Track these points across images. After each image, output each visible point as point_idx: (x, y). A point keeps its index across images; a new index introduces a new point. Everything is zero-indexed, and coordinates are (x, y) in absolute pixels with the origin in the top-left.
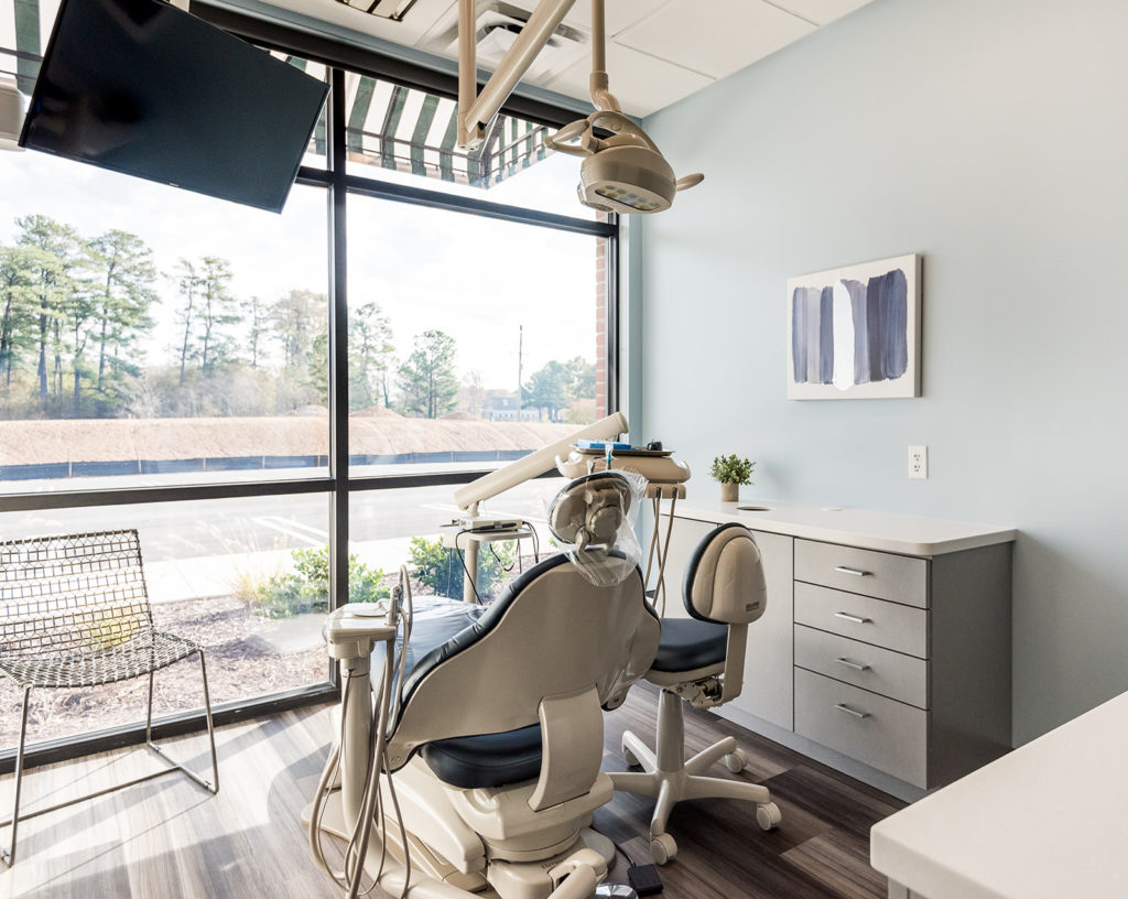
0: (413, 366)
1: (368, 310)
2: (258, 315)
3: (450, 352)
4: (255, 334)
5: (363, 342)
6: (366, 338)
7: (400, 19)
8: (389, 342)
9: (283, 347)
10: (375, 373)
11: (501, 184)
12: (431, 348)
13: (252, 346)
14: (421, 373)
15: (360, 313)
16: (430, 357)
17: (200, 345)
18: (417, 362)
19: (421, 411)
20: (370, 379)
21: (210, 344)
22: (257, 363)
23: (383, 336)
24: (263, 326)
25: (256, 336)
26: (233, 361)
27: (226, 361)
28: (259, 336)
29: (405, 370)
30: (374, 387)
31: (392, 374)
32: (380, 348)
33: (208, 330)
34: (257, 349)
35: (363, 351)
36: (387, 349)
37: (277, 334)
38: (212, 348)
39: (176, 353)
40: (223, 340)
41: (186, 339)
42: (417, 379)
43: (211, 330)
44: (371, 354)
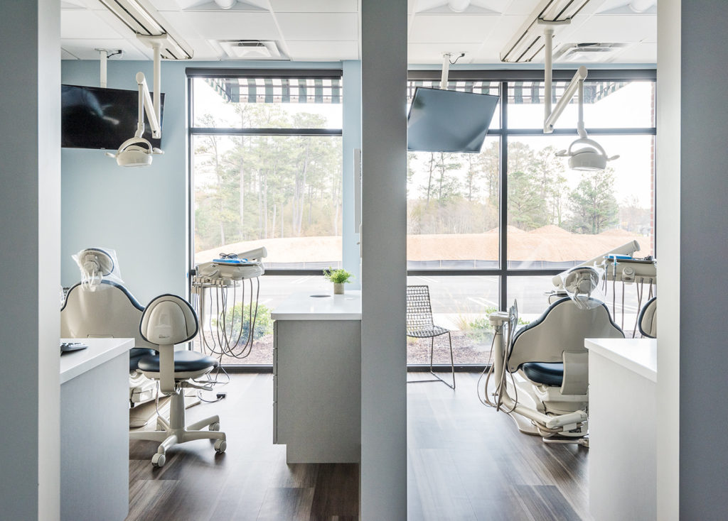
0: (581, 193)
1: (547, 152)
2: (472, 162)
3: (610, 180)
4: (471, 175)
5: (542, 176)
6: (546, 173)
7: (530, 60)
8: (563, 175)
9: (487, 183)
10: (552, 199)
11: (600, 101)
12: (595, 178)
13: (468, 184)
14: (586, 197)
15: (541, 154)
16: (594, 184)
17: (437, 185)
18: (584, 189)
19: (587, 229)
20: (548, 204)
21: (443, 184)
22: (472, 195)
23: (558, 171)
24: (475, 169)
25: (471, 178)
26: (457, 195)
27: (453, 195)
28: (473, 176)
29: (575, 197)
30: (551, 210)
31: (564, 199)
32: (555, 180)
33: (442, 175)
34: (472, 185)
35: (543, 182)
36: (561, 180)
37: (484, 174)
38: (445, 186)
39: (423, 191)
40: (450, 181)
41: (430, 181)
42: (584, 202)
43: (444, 174)
44: (549, 185)
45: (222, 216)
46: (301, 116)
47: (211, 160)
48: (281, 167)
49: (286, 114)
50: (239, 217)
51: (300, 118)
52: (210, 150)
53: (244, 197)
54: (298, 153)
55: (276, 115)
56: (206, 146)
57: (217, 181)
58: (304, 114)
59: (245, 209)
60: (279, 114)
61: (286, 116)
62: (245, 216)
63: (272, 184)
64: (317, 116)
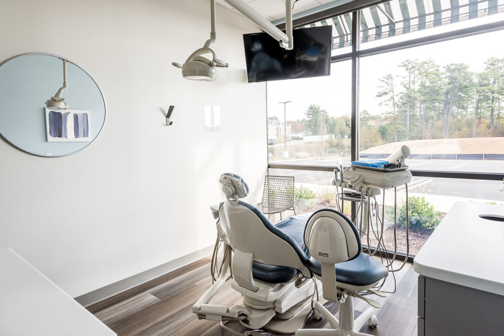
45: (396, 128)
46: (450, 66)
47: (390, 98)
48: (434, 98)
49: (438, 67)
50: (406, 128)
51: (449, 68)
52: (390, 93)
53: (410, 117)
54: (446, 89)
55: (431, 68)
56: (387, 91)
57: (393, 109)
58: (452, 65)
59: (410, 124)
60: (434, 67)
61: (438, 68)
62: (410, 128)
63: (429, 108)
64: (462, 65)
